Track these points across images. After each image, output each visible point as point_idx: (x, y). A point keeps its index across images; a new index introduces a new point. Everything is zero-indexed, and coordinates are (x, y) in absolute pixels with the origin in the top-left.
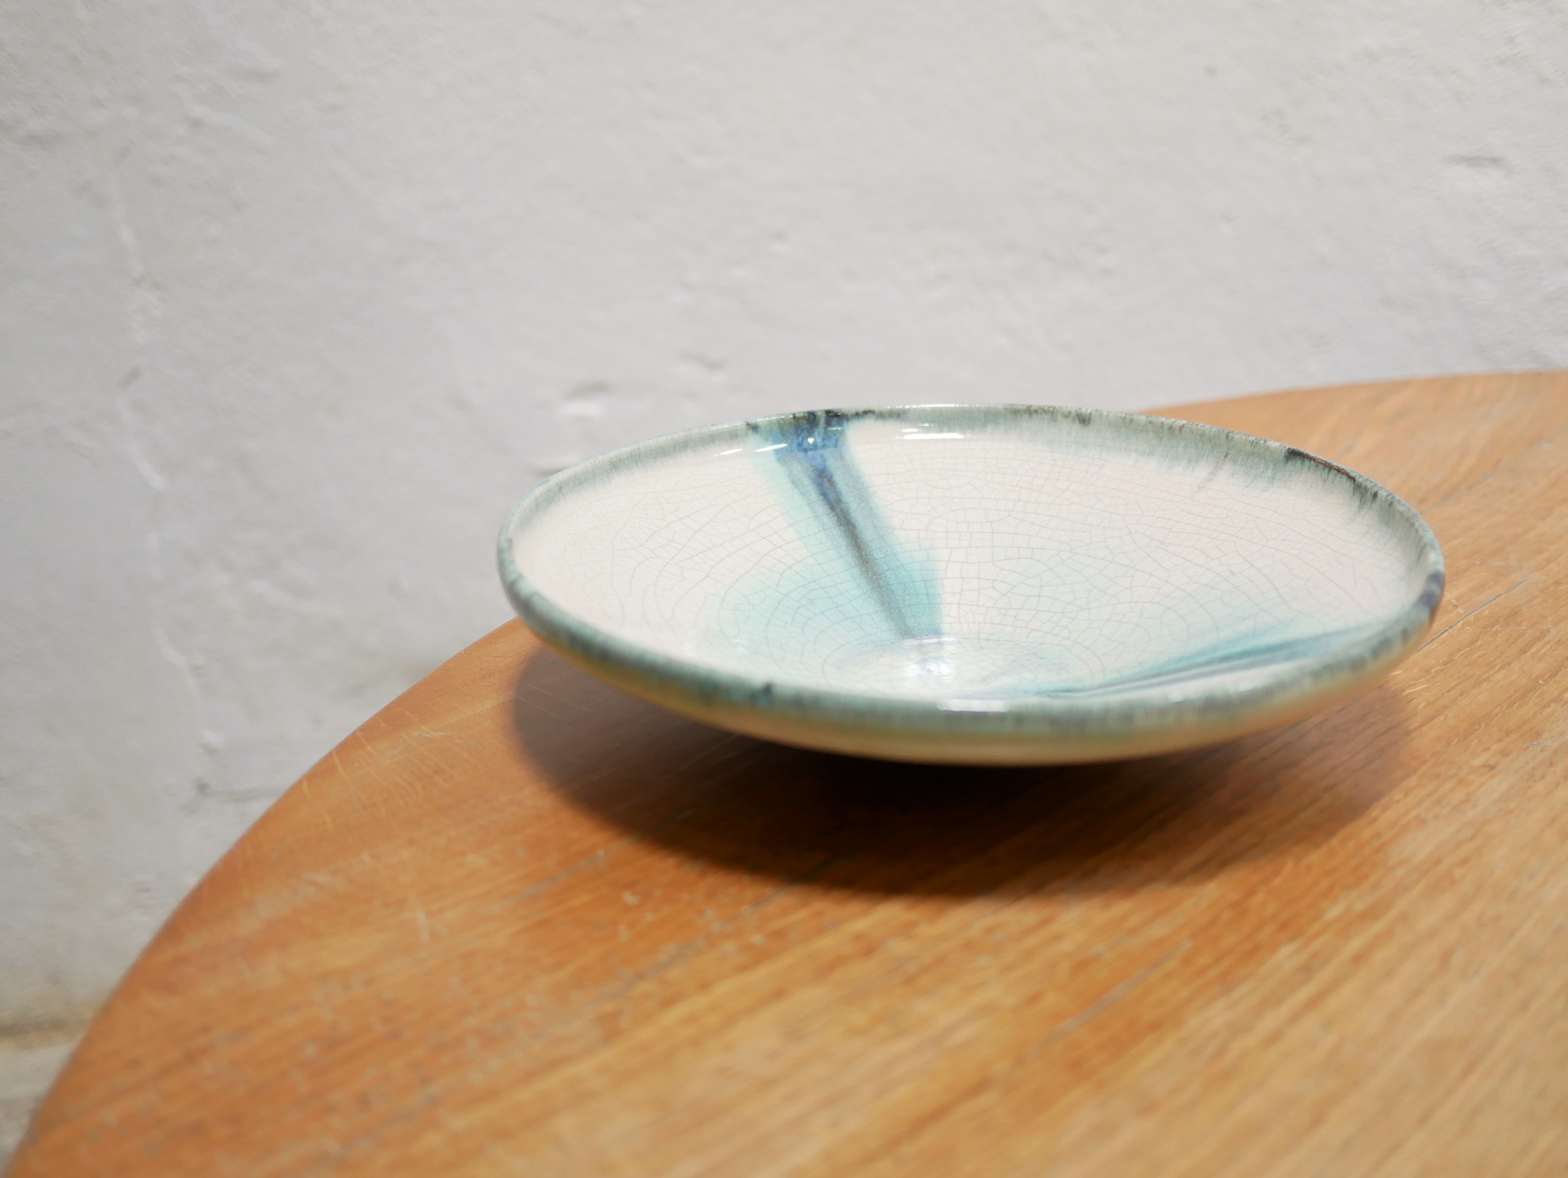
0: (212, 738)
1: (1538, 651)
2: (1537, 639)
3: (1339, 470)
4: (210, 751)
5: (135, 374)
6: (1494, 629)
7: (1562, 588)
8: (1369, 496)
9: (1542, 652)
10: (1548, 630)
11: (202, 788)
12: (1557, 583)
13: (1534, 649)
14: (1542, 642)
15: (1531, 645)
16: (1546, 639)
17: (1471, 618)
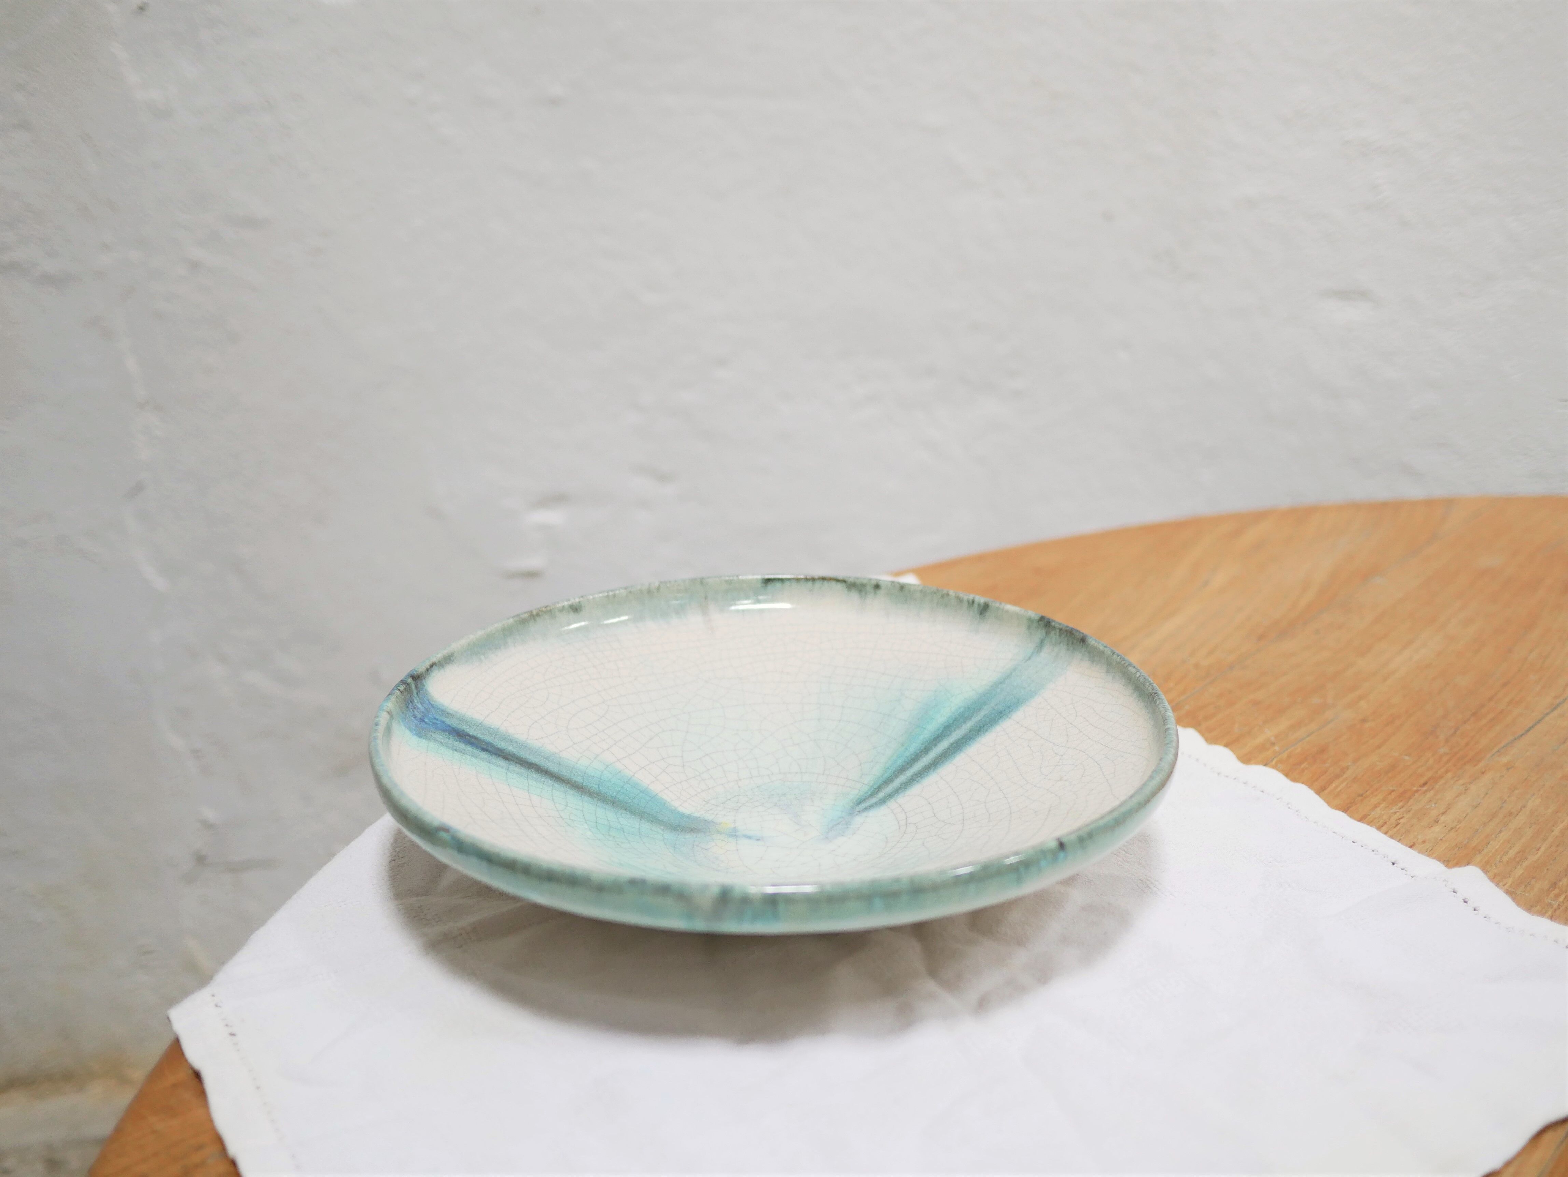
0: (209, 814)
1: (1336, 788)
2: (1337, 776)
3: (823, 579)
4: (207, 825)
5: (139, 488)
6: (1303, 766)
7: (1367, 725)
8: (869, 589)
9: (1339, 789)
10: (1348, 768)
11: (201, 859)
12: (1364, 720)
13: (1333, 785)
14: (1341, 779)
15: (1330, 782)
16: (1345, 776)
17: (1285, 755)
